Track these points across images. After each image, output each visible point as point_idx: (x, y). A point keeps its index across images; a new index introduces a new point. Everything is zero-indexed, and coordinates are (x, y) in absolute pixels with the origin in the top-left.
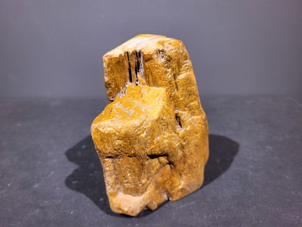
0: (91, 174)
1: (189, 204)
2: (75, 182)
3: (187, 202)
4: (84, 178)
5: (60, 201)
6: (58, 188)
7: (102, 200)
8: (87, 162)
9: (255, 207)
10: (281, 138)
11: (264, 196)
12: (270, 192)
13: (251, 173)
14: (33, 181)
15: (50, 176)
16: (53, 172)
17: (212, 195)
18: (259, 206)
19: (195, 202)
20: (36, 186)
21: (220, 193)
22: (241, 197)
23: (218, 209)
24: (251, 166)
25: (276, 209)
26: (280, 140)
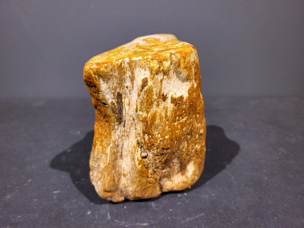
0: (77, 182)
1: (197, 217)
2: (57, 192)
3: (194, 215)
4: (69, 187)
5: (37, 216)
6: (35, 200)
7: (89, 213)
8: (72, 168)
9: (276, 218)
10: (294, 139)
11: (285, 205)
12: (291, 200)
13: (265, 178)
14: (4, 191)
15: (27, 185)
16: (30, 181)
17: (223, 205)
18: (281, 218)
19: (203, 214)
20: (8, 197)
21: (233, 203)
22: (257, 207)
23: (233, 222)
24: (265, 171)
25: (301, 221)
26: (292, 142)
